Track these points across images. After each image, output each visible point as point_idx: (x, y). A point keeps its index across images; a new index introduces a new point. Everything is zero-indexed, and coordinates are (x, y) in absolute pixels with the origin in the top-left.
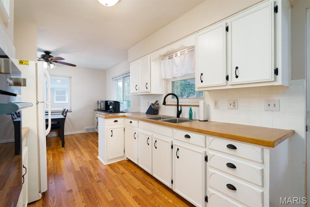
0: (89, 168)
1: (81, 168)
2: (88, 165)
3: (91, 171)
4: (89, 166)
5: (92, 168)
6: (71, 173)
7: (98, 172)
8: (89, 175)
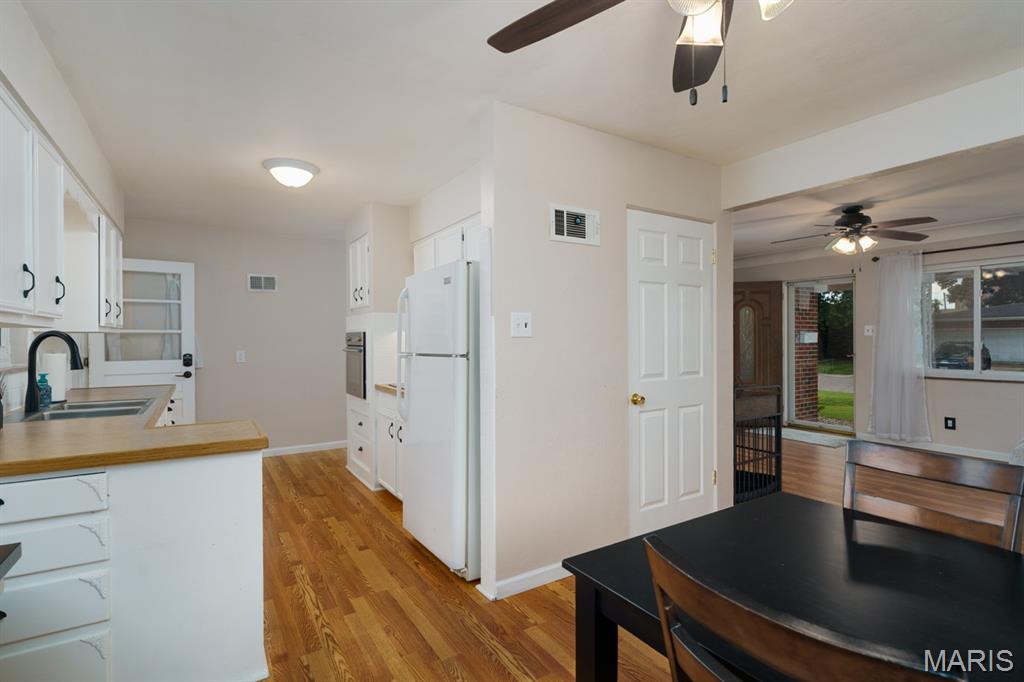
0: (318, 608)
1: (350, 610)
2: (320, 620)
3: (313, 595)
4: (317, 617)
5: (310, 605)
6: (377, 591)
7: (292, 589)
8: (322, 581)
